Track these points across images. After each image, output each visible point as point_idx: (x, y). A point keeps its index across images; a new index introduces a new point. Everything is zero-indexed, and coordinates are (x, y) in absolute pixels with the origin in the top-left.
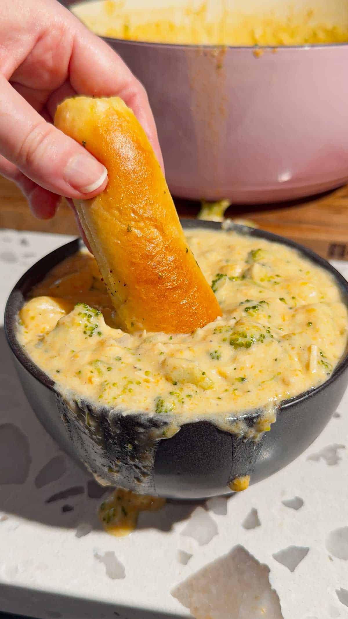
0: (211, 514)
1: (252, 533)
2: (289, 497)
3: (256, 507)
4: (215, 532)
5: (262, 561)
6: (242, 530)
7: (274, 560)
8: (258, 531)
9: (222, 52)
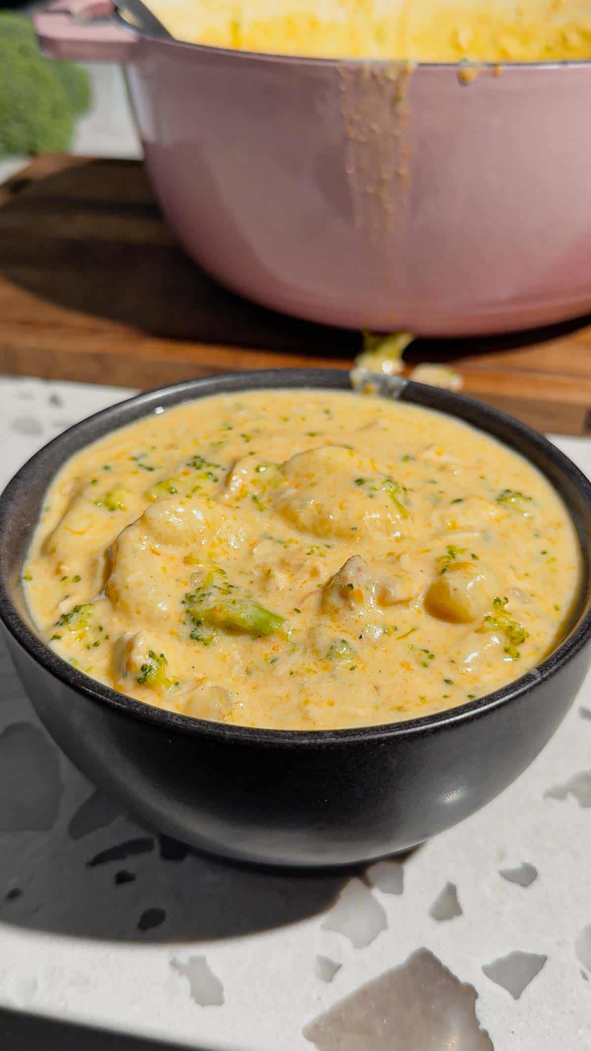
0: (377, 893)
1: (445, 927)
2: (513, 864)
3: (454, 882)
4: (382, 924)
5: (463, 977)
6: (429, 922)
7: (484, 976)
8: (457, 923)
9: (403, 73)
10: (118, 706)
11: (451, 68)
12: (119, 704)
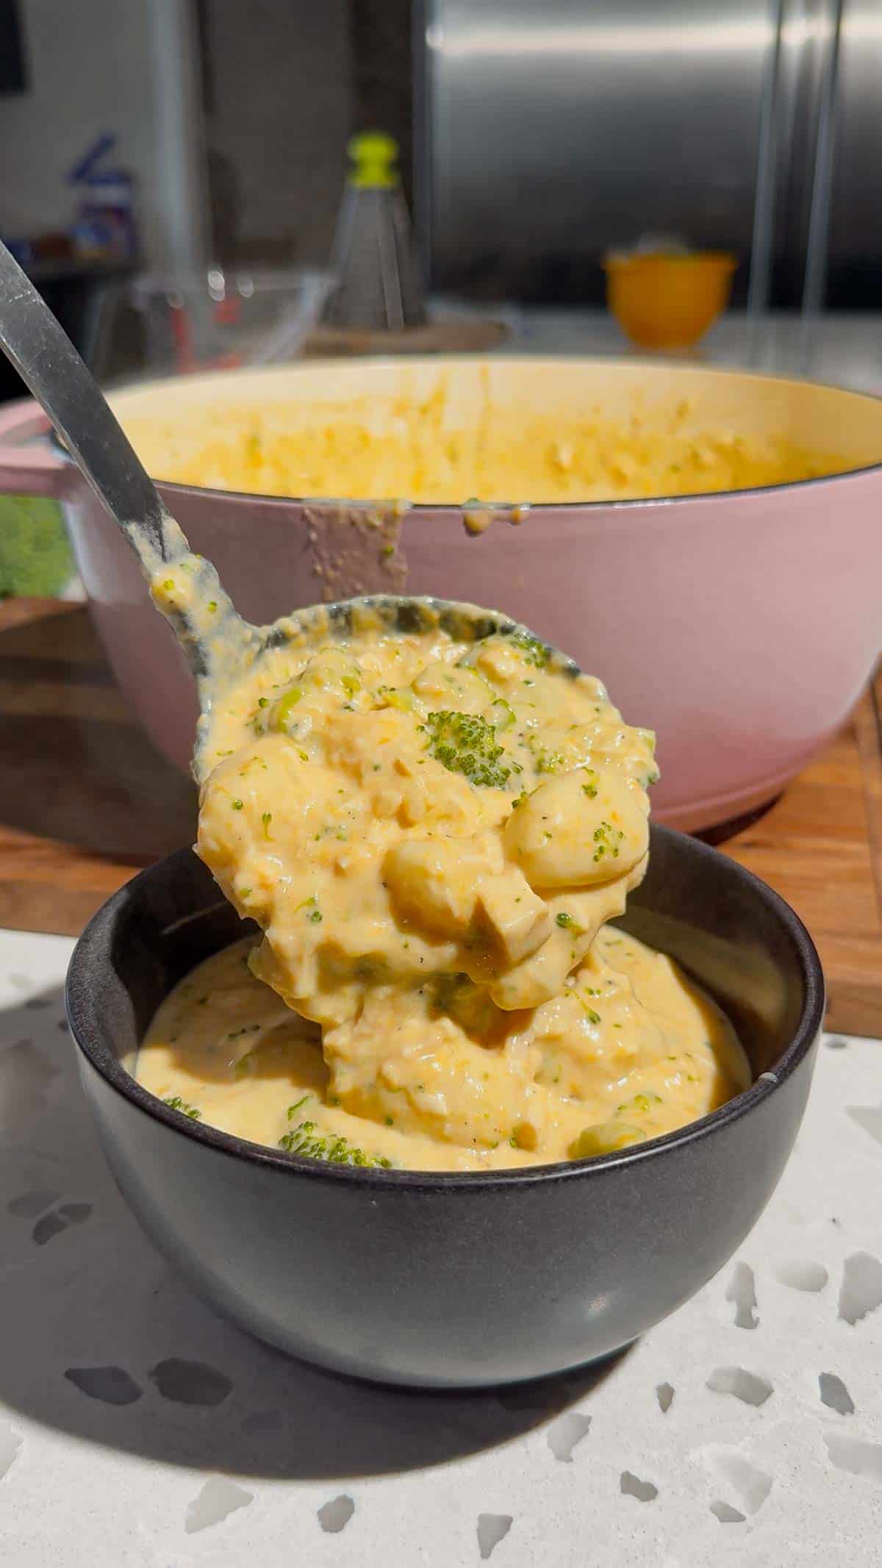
9: (390, 518)
10: (304, 1168)
11: (456, 511)
12: (306, 1166)
